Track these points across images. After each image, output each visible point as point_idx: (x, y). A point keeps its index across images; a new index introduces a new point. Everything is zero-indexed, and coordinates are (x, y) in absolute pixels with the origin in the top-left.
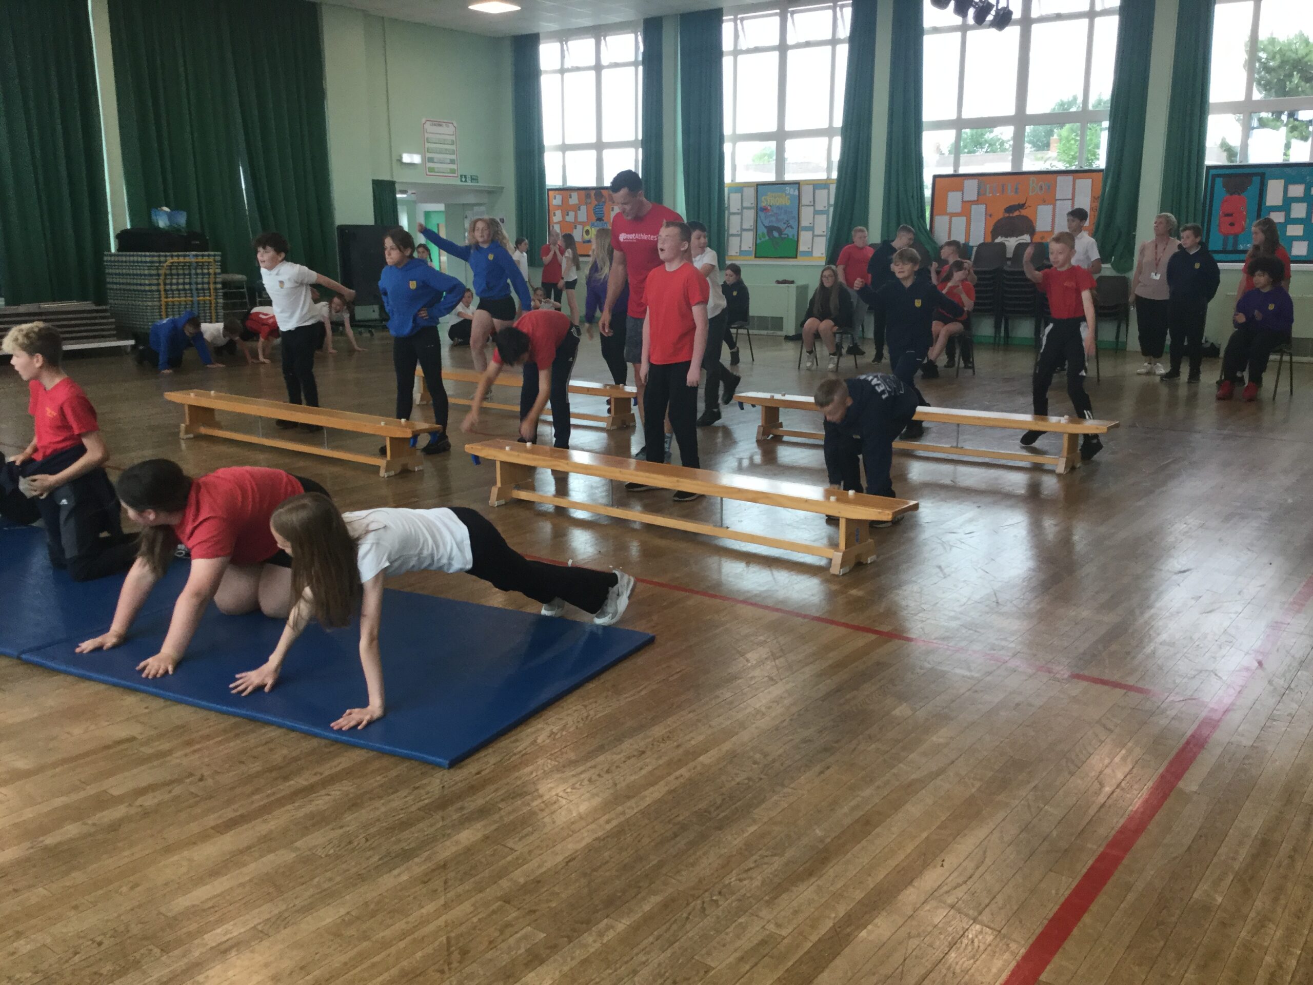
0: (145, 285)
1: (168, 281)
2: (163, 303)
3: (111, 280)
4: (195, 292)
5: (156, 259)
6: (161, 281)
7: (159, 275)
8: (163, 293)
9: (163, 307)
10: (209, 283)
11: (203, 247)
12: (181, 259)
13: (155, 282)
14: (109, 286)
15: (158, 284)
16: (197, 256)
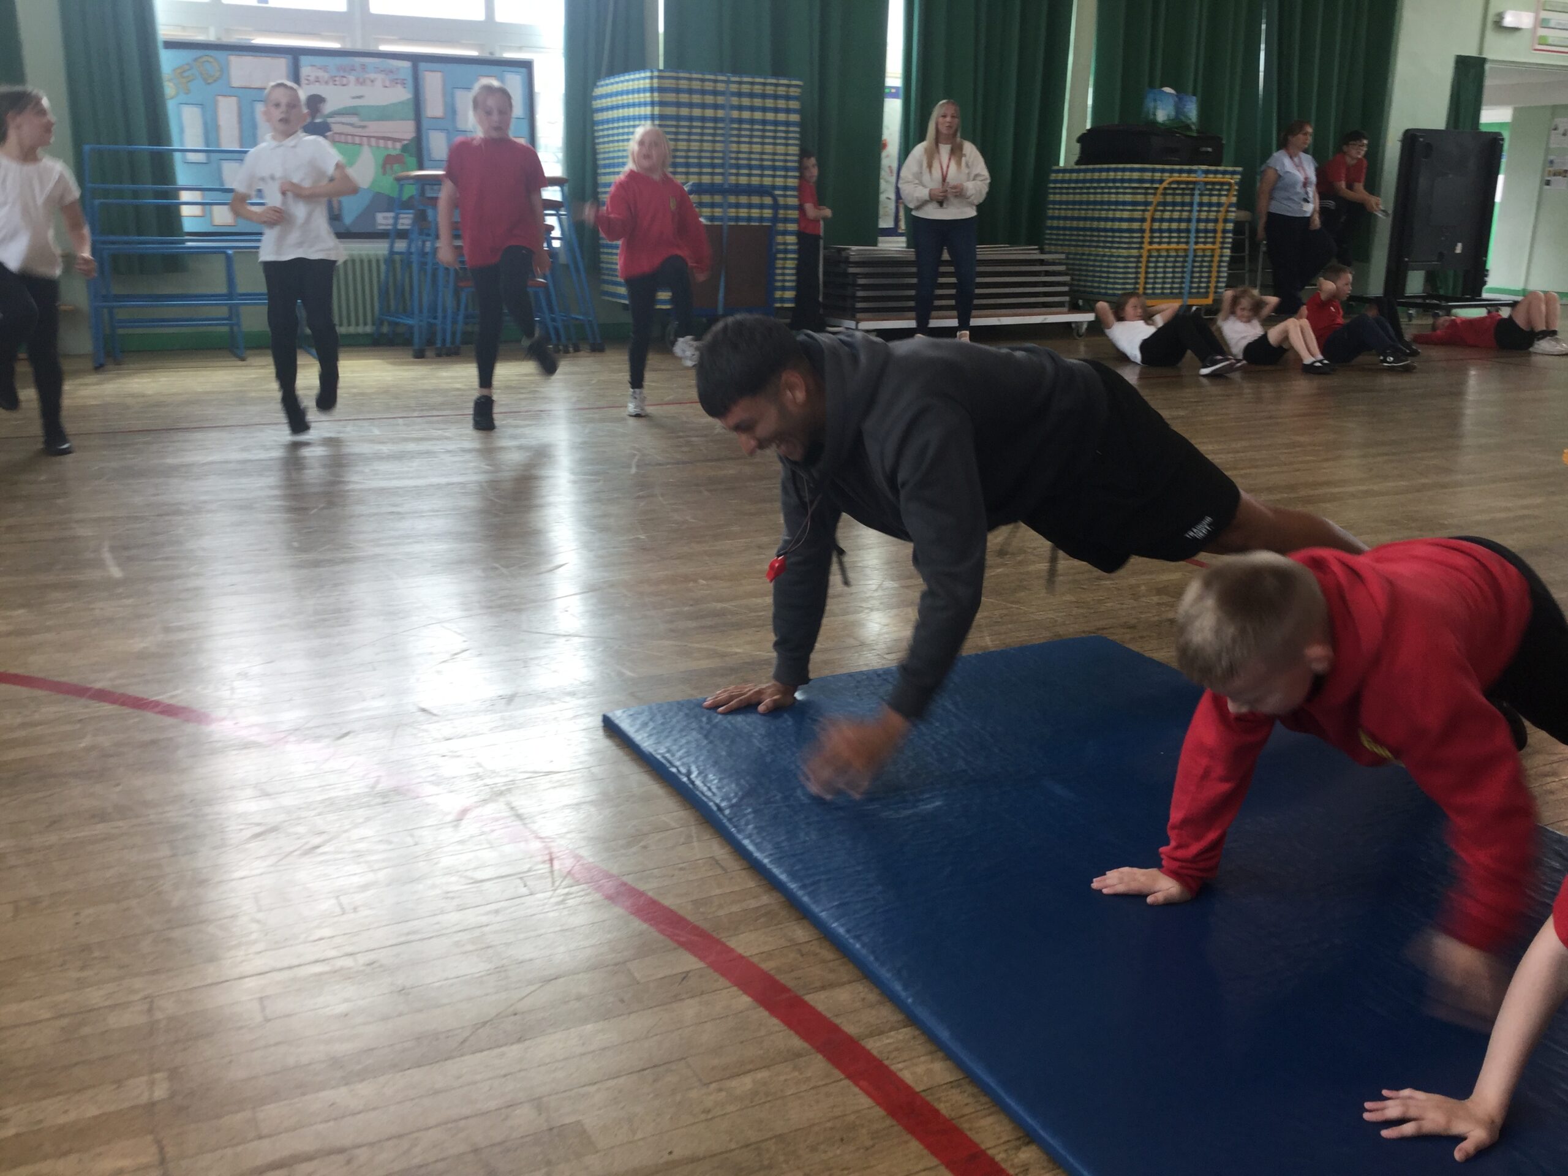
0: (1121, 220)
1: (1158, 215)
2: (1145, 253)
3: (1057, 213)
4: (1193, 235)
5: (1148, 175)
6: (1148, 215)
7: (1147, 204)
8: (1147, 235)
9: (1144, 259)
10: (1216, 221)
11: (1215, 159)
12: (1184, 177)
13: (1138, 215)
14: (1049, 223)
15: (1143, 220)
16: (1207, 172)
